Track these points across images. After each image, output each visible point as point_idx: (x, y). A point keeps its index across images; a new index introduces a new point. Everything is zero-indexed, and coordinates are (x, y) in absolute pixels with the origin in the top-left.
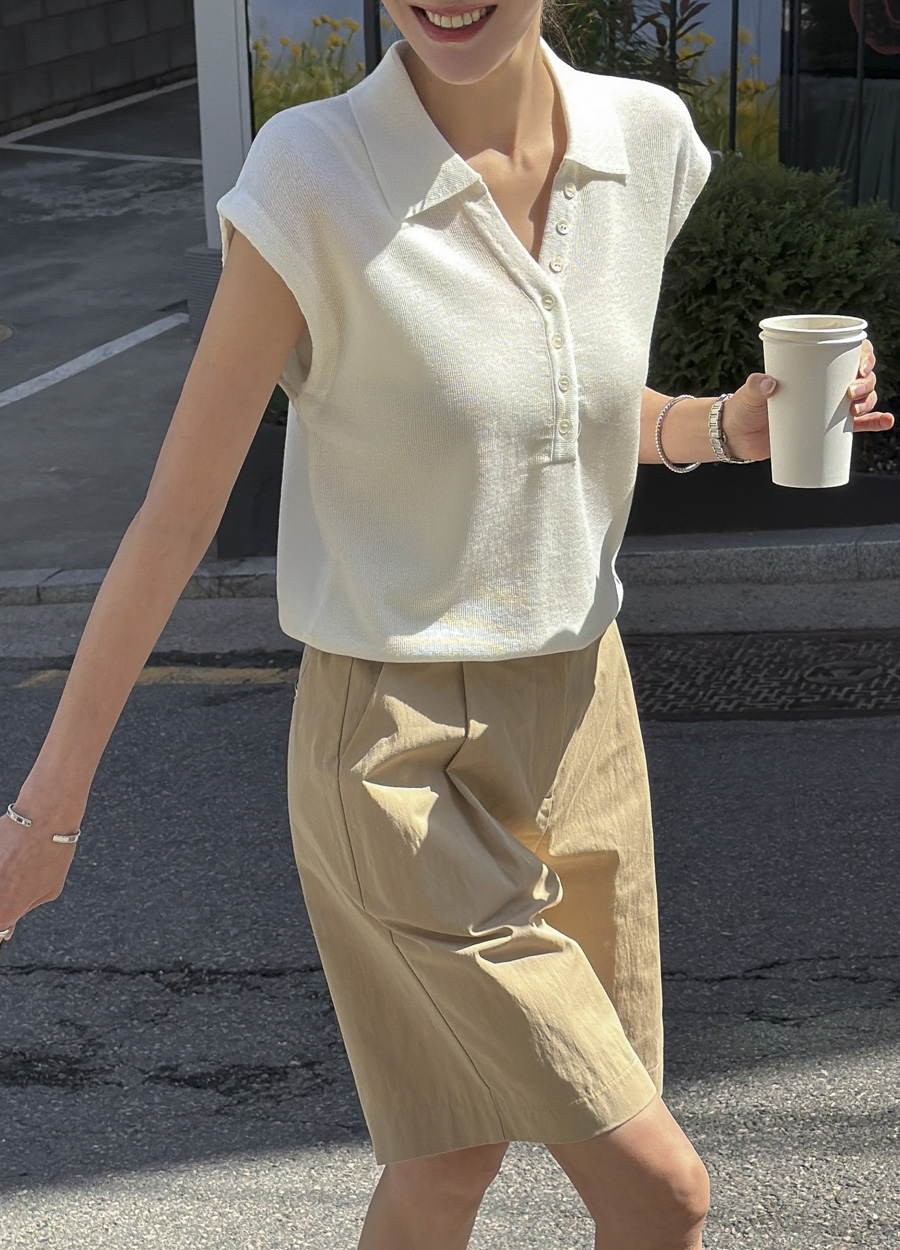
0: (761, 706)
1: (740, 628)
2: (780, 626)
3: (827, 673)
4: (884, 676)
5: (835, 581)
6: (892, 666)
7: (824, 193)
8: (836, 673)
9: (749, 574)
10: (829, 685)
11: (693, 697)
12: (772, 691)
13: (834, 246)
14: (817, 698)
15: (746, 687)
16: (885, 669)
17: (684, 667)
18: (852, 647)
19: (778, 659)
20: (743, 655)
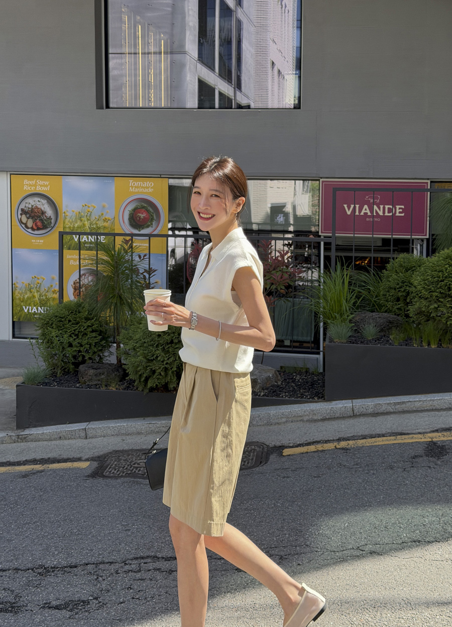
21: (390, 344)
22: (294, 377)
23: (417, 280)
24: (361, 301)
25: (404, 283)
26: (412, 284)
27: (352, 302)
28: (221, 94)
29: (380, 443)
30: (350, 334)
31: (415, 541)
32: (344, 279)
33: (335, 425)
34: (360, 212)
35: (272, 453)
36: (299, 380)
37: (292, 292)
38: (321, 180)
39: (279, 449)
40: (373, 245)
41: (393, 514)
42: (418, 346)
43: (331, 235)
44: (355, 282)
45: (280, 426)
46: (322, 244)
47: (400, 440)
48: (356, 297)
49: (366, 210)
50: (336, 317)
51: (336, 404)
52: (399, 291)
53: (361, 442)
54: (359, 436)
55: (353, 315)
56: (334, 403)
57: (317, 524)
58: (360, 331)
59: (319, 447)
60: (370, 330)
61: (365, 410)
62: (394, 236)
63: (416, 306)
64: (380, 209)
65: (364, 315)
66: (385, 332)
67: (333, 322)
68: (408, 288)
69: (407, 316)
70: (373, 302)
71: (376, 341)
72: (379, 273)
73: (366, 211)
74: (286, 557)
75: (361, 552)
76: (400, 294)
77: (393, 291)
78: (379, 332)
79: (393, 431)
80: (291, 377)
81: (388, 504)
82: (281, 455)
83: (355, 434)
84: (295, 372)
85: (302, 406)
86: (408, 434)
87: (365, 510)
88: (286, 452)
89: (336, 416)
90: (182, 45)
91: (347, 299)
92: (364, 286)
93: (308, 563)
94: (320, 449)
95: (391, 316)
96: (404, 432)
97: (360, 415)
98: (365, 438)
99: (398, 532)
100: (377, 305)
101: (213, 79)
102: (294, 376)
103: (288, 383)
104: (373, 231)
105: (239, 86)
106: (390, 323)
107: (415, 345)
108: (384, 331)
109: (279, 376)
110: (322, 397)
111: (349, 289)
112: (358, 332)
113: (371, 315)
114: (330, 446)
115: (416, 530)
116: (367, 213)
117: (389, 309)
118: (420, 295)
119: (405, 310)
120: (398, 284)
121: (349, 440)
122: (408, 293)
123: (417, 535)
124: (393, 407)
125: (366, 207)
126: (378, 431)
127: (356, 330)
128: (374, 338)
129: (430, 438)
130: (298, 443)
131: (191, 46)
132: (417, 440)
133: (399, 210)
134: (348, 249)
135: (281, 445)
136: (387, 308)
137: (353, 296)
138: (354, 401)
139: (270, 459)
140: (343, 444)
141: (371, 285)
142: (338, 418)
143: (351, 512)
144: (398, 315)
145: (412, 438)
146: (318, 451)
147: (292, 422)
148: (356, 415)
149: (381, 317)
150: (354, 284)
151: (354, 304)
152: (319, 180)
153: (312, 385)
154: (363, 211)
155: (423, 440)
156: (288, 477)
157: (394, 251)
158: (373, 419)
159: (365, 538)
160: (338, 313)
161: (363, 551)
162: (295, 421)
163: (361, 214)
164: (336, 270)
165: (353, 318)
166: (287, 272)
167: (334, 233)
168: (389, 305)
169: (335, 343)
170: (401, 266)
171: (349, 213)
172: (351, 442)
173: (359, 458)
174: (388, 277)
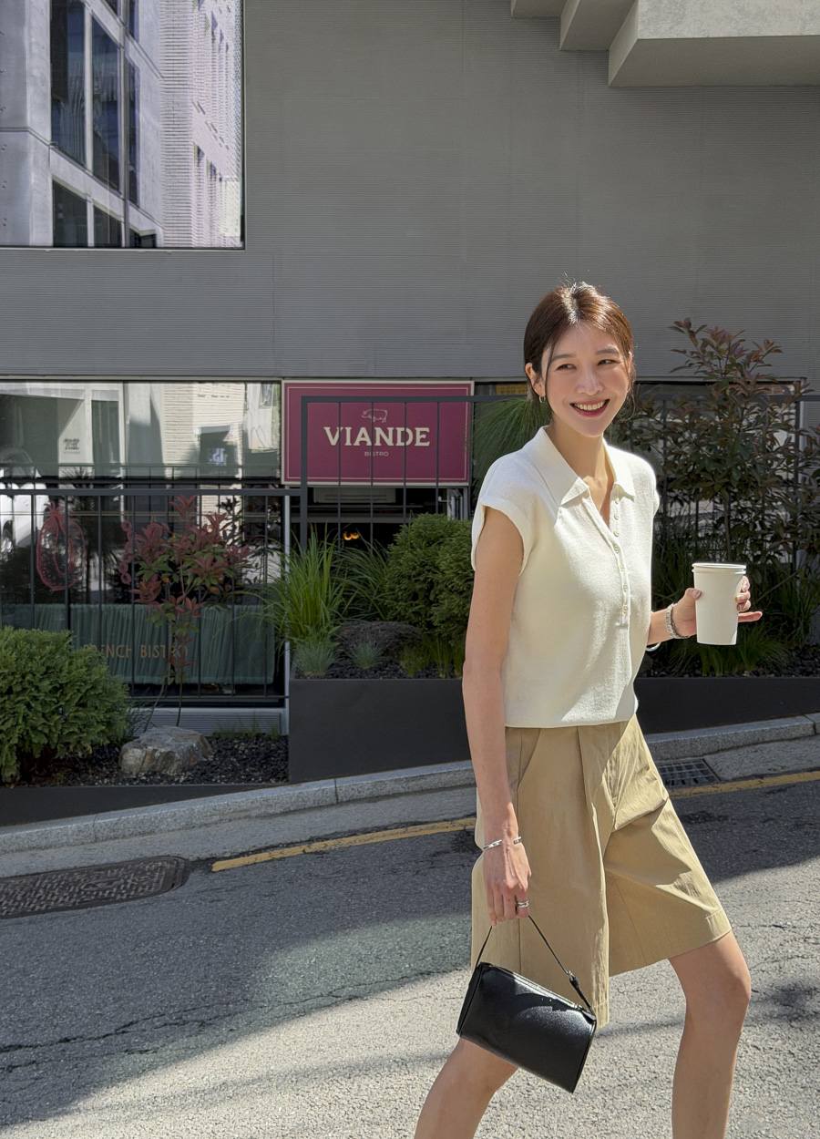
0: (60, 905)
1: (35, 872)
2: (59, 868)
3: (94, 886)
4: (126, 883)
5: (83, 843)
6: (129, 878)
7: (64, 642)
8: (99, 885)
9: (35, 845)
10: (98, 891)
11: (17, 907)
12: (65, 897)
13: (73, 667)
14: (93, 897)
15: (49, 898)
16: (125, 880)
17: (7, 894)
18: (102, 872)
19: (63, 883)
20: (41, 884)
21: (400, 675)
22: (236, 747)
23: (446, 560)
24: (353, 601)
25: (424, 566)
26: (437, 568)
27: (337, 604)
28: (97, 211)
29: (379, 840)
30: (331, 660)
31: (422, 974)
32: (322, 563)
33: (305, 818)
34: (353, 440)
35: (193, 870)
36: (243, 751)
37: (231, 591)
38: (283, 382)
39: (206, 864)
40: (372, 502)
41: (392, 936)
42: (446, 677)
43: (299, 483)
44: (343, 568)
45: (208, 829)
46: (287, 499)
47: (412, 832)
48: (343, 596)
49: (363, 436)
50: (308, 632)
51: (308, 787)
52: (416, 581)
53: (346, 841)
54: (345, 833)
55: (337, 628)
56: (304, 785)
57: (264, 966)
58: (350, 656)
59: (276, 854)
60: (366, 653)
61: (357, 793)
62: (408, 484)
63: (444, 608)
64: (387, 435)
65: (356, 627)
66: (393, 655)
67: (302, 641)
68: (430, 575)
69: (430, 625)
70: (372, 602)
71: (376, 672)
72: (384, 550)
73: (363, 439)
74: (210, 1022)
75: (335, 999)
76: (418, 586)
77: (406, 581)
78: (382, 655)
79: (403, 821)
80: (229, 747)
81: (383, 922)
82: (210, 871)
83: (339, 830)
84: (238, 738)
85: (249, 794)
86: (427, 823)
87: (346, 934)
88: (217, 866)
89: (307, 807)
90: (20, 116)
91: (327, 598)
92: (358, 575)
93: (246, 1025)
94: (276, 857)
95: (403, 627)
96: (420, 820)
97: (348, 802)
98: (354, 835)
99: (397, 962)
100: (381, 609)
101: (82, 182)
102: (235, 744)
103: (225, 757)
104: (372, 475)
105: (133, 196)
106: (402, 638)
107: (441, 675)
108: (391, 653)
109: (209, 745)
110: (283, 778)
111: (332, 581)
112: (347, 657)
113: (369, 626)
114: (297, 850)
115: (427, 957)
116: (365, 442)
117: (399, 613)
118: (450, 586)
119: (426, 615)
120: (414, 569)
121: (327, 839)
122: (432, 585)
123: (427, 964)
124: (404, 785)
125: (363, 430)
126: (377, 823)
127: (343, 653)
128: (372, 666)
129: (461, 825)
130: (240, 851)
131: (38, 117)
132: (440, 830)
133: (419, 437)
134: (331, 510)
135: (209, 857)
136: (396, 613)
137: (338, 593)
138: (338, 780)
139: (190, 879)
140: (317, 846)
141: (369, 573)
142: (310, 809)
143: (323, 940)
144: (415, 625)
145: (433, 828)
146: (272, 860)
147: (230, 820)
148: (342, 801)
149: (385, 629)
150: (341, 570)
151: (341, 607)
152: (279, 382)
153: (267, 757)
154: (359, 439)
155: (449, 830)
156: (219, 901)
157: (408, 511)
158: (371, 806)
159: (343, 977)
160: (312, 625)
161: (337, 997)
162: (235, 819)
163: (355, 444)
164: (308, 548)
165: (338, 632)
166: (222, 554)
167: (304, 481)
168: (400, 606)
169: (306, 678)
170: (419, 536)
171: (333, 442)
172: (330, 843)
173: (342, 863)
174: (398, 557)
